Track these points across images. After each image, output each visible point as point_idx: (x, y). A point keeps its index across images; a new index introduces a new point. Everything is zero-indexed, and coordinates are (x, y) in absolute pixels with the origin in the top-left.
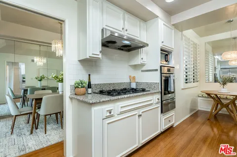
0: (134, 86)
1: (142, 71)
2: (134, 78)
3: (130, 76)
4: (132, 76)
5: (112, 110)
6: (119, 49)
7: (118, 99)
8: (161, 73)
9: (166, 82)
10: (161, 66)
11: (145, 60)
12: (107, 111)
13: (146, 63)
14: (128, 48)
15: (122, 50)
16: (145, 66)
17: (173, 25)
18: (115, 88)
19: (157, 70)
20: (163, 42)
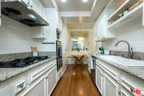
0: (35, 54)
1: (43, 43)
2: (35, 48)
3: (32, 47)
4: (34, 47)
5: (23, 83)
6: (21, 21)
7: (30, 69)
8: (57, 45)
9: (59, 51)
10: (57, 41)
11: (46, 36)
12: (18, 86)
13: (46, 37)
14: (31, 23)
15: (24, 23)
16: (45, 40)
17: (61, 17)
18: (16, 58)
19: (54, 43)
20: (58, 26)
